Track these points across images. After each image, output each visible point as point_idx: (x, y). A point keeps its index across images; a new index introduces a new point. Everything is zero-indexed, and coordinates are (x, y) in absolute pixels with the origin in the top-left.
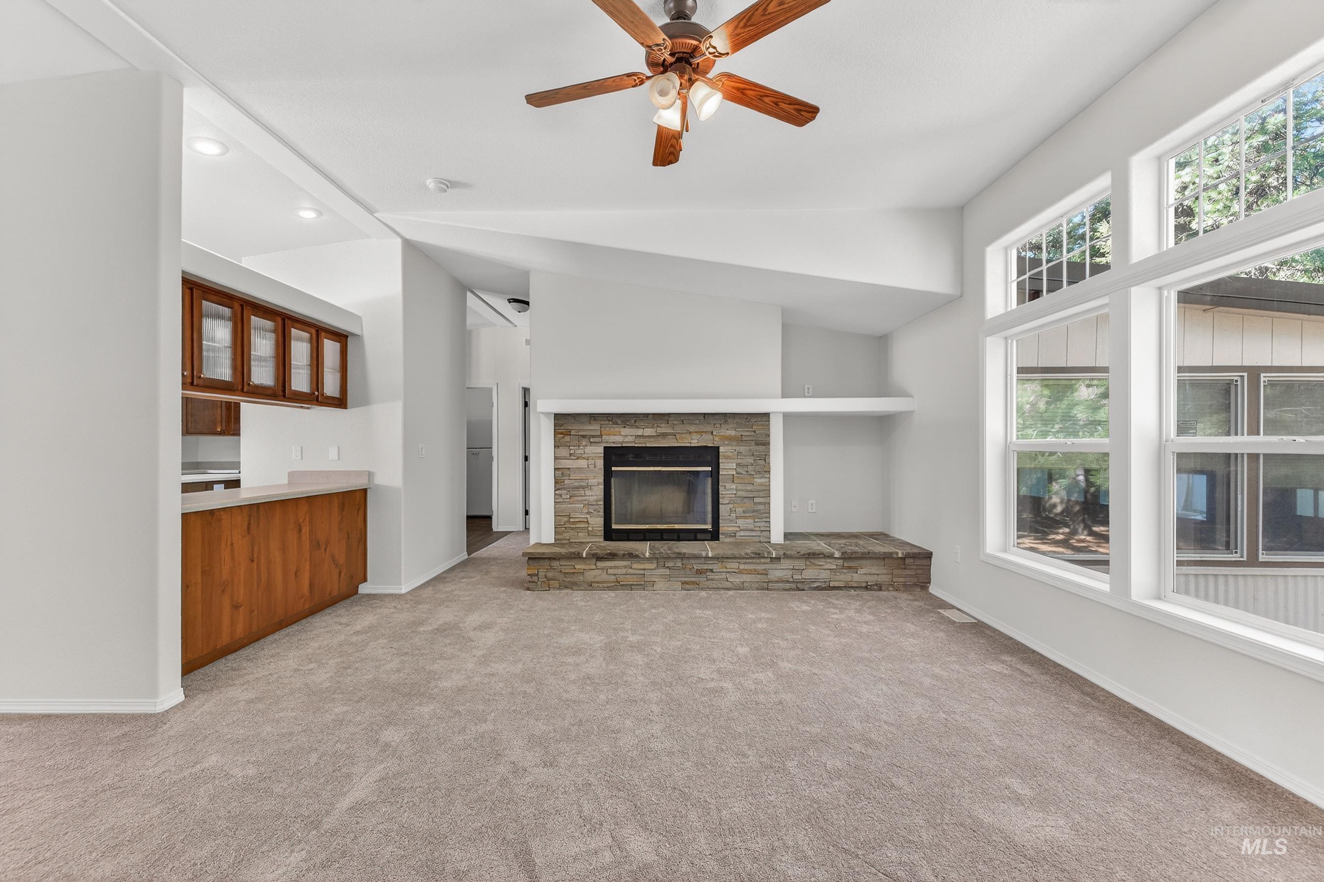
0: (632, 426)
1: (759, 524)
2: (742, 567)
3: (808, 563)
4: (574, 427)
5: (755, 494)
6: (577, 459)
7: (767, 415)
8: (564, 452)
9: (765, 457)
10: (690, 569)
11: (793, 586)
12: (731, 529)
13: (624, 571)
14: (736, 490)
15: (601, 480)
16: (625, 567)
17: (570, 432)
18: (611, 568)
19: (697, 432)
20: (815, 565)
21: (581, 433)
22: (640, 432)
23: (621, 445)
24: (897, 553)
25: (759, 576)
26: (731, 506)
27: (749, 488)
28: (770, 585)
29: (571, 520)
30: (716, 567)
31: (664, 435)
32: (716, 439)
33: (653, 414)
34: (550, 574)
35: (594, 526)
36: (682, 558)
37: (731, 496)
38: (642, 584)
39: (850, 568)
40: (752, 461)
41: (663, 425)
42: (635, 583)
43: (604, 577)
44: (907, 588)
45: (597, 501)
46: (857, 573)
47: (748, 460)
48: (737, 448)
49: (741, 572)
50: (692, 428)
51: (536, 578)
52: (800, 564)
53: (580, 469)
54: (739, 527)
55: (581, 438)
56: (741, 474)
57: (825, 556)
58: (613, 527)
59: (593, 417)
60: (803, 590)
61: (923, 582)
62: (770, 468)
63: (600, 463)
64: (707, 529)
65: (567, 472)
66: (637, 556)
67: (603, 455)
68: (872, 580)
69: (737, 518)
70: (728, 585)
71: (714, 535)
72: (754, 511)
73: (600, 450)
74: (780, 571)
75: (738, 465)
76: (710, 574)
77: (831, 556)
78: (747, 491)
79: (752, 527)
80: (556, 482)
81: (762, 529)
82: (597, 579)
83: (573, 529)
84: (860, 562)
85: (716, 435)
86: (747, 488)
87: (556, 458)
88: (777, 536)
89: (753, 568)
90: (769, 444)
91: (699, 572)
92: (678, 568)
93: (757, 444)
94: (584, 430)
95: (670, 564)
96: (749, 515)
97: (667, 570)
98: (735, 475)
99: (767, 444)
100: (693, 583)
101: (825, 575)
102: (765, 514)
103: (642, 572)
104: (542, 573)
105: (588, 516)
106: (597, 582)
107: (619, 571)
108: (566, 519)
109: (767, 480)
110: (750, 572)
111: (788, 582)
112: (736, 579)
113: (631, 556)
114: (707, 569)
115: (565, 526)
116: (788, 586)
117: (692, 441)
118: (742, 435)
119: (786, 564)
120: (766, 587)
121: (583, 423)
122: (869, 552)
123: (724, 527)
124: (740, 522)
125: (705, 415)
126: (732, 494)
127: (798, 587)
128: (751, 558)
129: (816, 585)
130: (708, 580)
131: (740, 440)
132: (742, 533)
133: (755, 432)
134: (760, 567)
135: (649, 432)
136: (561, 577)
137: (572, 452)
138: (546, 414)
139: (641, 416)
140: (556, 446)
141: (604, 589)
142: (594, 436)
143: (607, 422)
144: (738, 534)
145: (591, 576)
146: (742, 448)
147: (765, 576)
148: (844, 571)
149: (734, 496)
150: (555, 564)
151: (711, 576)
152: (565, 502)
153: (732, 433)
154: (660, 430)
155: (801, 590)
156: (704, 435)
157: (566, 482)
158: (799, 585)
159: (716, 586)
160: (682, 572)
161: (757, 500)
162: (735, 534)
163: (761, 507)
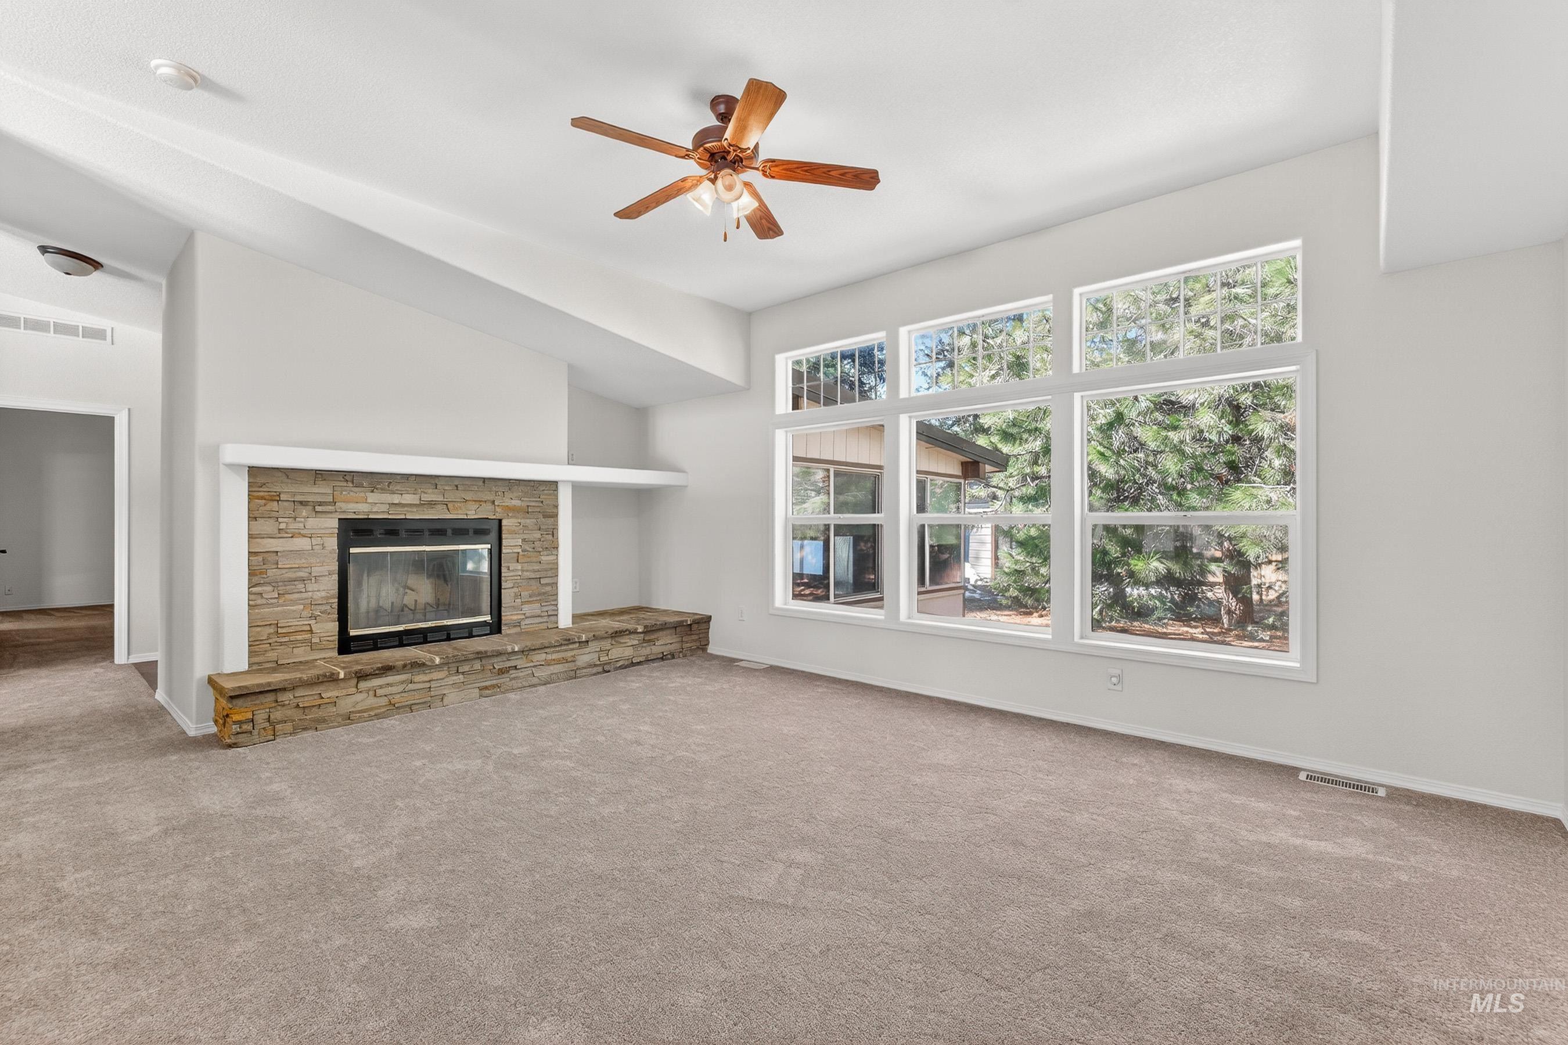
0: (383, 490)
1: (545, 609)
2: (549, 657)
3: (614, 643)
4: (288, 490)
5: (542, 574)
6: (292, 537)
7: (555, 483)
8: (266, 526)
9: (553, 532)
10: (490, 670)
11: (600, 669)
12: (515, 617)
13: (400, 688)
14: (523, 571)
15: (335, 566)
16: (402, 682)
17: (279, 496)
18: (381, 687)
19: (475, 501)
20: (621, 643)
21: (299, 498)
22: (396, 498)
23: (366, 517)
24: (687, 621)
25: (566, 665)
26: (516, 590)
27: (536, 567)
28: (578, 672)
29: (280, 630)
30: (520, 662)
31: (431, 504)
32: (498, 509)
33: (416, 475)
34: (277, 715)
35: (322, 635)
36: (481, 659)
37: (516, 578)
38: (430, 701)
39: (649, 641)
40: (539, 536)
41: (430, 491)
42: (418, 701)
43: (371, 701)
44: (693, 651)
45: (328, 598)
46: (655, 644)
47: (535, 535)
48: (522, 521)
49: (548, 663)
50: (469, 496)
51: (249, 727)
52: (606, 644)
53: (299, 553)
54: (525, 614)
55: (299, 507)
56: (528, 551)
57: (630, 632)
58: (351, 634)
59: (319, 475)
60: (609, 671)
61: (702, 645)
62: (558, 544)
63: (333, 543)
64: (485, 621)
65: (272, 558)
66: (424, 664)
67: (336, 531)
68: (666, 650)
69: (523, 603)
70: (535, 681)
71: (496, 627)
72: (539, 594)
73: (332, 524)
74: (586, 657)
75: (524, 540)
76: (514, 671)
77: (635, 632)
78: (534, 571)
79: (538, 612)
80: (251, 574)
81: (549, 613)
82: (359, 708)
83: (282, 644)
84: (661, 633)
85: (498, 506)
86: (535, 568)
87: (251, 537)
88: (565, 620)
89: (560, 657)
90: (556, 515)
91: (502, 672)
92: (477, 672)
93: (545, 517)
94: (302, 494)
95: (466, 668)
96: (535, 599)
97: (461, 676)
98: (521, 553)
99: (555, 516)
100: (493, 686)
101: (628, 652)
102: (550, 596)
103: (427, 685)
104: (261, 717)
105: (313, 622)
106: (359, 712)
107: (394, 690)
108: (272, 630)
109: (555, 557)
110: (558, 662)
111: (595, 665)
112: (542, 673)
113: (417, 665)
114: (509, 667)
115: (270, 641)
116: (595, 670)
117: (469, 513)
118: (528, 506)
119: (594, 646)
120: (573, 675)
121: (302, 483)
122: (666, 623)
123: (507, 616)
124: (527, 609)
125: (484, 480)
126: (516, 576)
127: (604, 669)
128: (561, 645)
129: (620, 663)
130: (511, 680)
131: (526, 512)
132: (527, 621)
133: (542, 502)
134: (570, 654)
135: (409, 499)
136: (297, 715)
137: (283, 526)
138: (233, 467)
139: (398, 477)
140: (252, 518)
141: (371, 718)
142: (320, 504)
143: (345, 484)
144: (523, 623)
145: (346, 705)
146: (528, 521)
147: (573, 664)
148: (645, 645)
149: (519, 577)
150: (286, 697)
151: (513, 673)
152: (268, 604)
153: (516, 503)
154: (426, 498)
155: (607, 672)
156: (483, 504)
157: (270, 573)
158: (607, 668)
159: (520, 685)
160: (480, 676)
161: (543, 581)
162: (520, 623)
163: (548, 588)
